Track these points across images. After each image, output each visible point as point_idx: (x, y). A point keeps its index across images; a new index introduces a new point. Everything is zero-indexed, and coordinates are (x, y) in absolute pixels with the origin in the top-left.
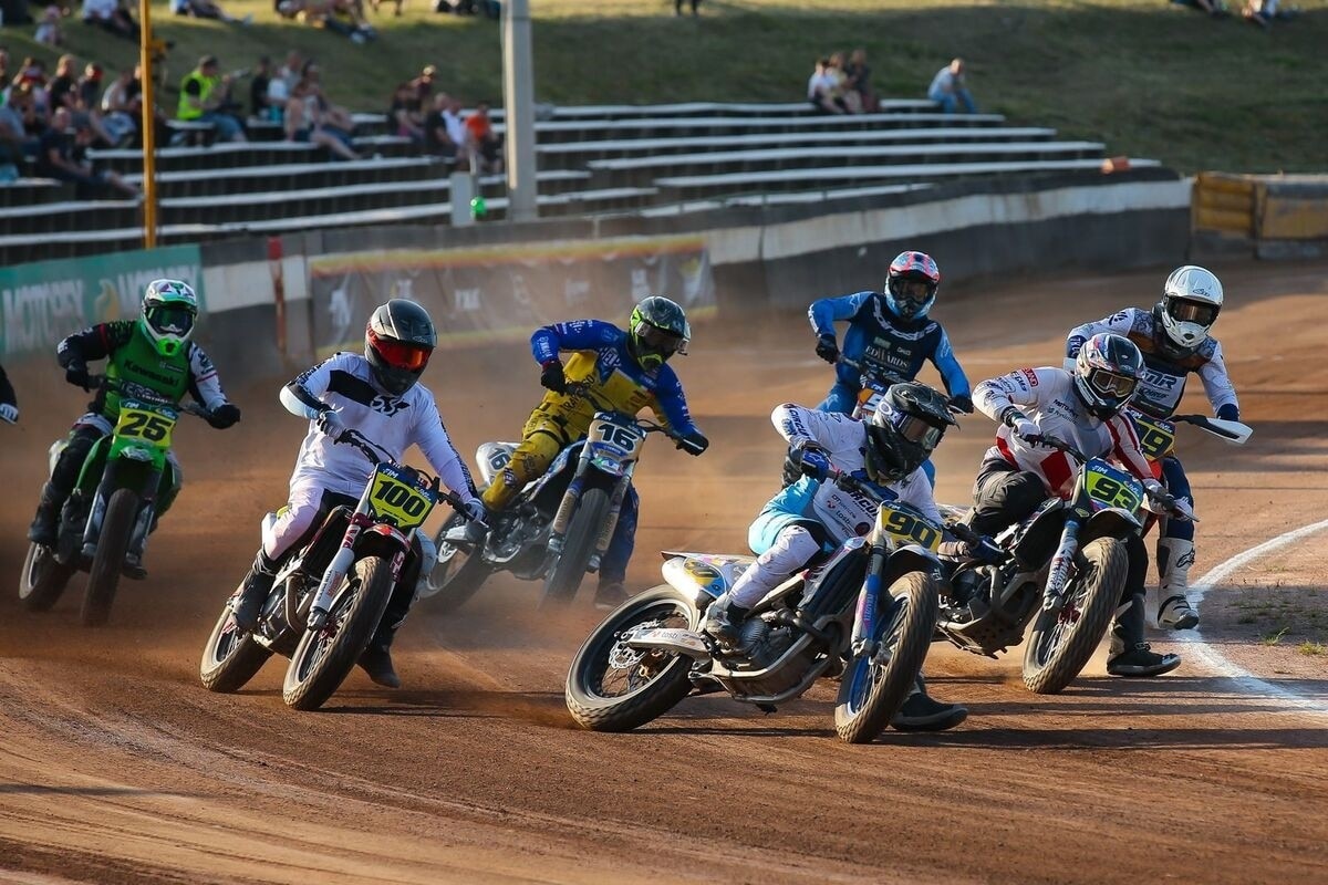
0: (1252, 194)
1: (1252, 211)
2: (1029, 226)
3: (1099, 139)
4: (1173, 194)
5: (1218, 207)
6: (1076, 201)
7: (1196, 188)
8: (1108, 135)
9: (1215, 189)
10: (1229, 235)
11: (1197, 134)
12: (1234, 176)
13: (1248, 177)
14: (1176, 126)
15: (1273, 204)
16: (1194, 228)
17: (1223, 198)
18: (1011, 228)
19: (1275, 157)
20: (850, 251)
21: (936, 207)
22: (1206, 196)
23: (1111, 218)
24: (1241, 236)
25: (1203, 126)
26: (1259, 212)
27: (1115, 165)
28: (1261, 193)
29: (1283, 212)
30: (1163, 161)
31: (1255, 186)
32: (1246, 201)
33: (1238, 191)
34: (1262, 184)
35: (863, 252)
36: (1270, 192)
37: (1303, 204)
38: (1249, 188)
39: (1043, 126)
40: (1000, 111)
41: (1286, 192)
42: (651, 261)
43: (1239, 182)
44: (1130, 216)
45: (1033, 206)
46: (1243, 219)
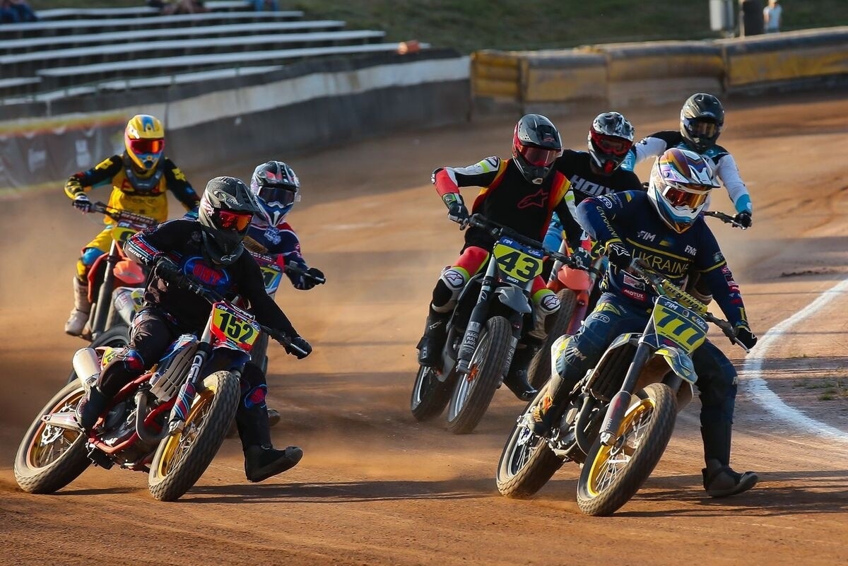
0: (518, 67)
1: (518, 80)
2: (353, 97)
3: (378, 28)
4: (457, 69)
5: (492, 78)
6: (384, 76)
7: (474, 64)
8: (385, 25)
9: (489, 64)
10: (501, 100)
11: (454, 21)
12: (502, 53)
13: (514, 54)
14: (437, 16)
15: (534, 74)
16: (473, 94)
17: (496, 71)
18: (339, 99)
19: (516, 38)
20: (229, 120)
21: (287, 84)
22: (482, 69)
23: (412, 88)
24: (510, 100)
25: (457, 15)
26: (523, 80)
27: (408, 47)
28: (524, 66)
29: (541, 80)
30: (432, 43)
31: (519, 60)
32: (513, 73)
33: (507, 65)
34: (525, 59)
35: (238, 121)
36: (532, 65)
37: (557, 73)
38: (515, 62)
39: (334, 18)
40: (299, 8)
41: (543, 64)
42: (90, 134)
43: (507, 57)
44: (426, 87)
45: (354, 81)
46: (512, 87)
